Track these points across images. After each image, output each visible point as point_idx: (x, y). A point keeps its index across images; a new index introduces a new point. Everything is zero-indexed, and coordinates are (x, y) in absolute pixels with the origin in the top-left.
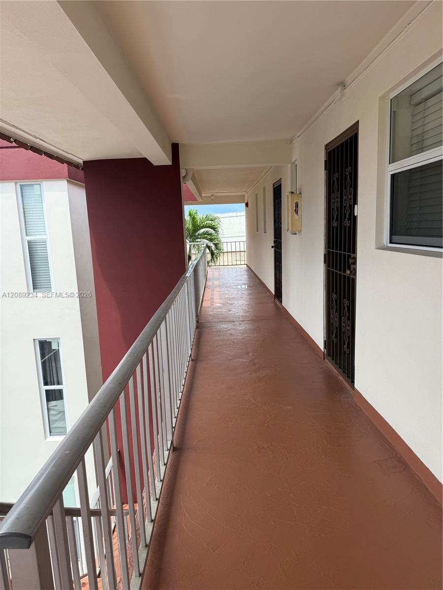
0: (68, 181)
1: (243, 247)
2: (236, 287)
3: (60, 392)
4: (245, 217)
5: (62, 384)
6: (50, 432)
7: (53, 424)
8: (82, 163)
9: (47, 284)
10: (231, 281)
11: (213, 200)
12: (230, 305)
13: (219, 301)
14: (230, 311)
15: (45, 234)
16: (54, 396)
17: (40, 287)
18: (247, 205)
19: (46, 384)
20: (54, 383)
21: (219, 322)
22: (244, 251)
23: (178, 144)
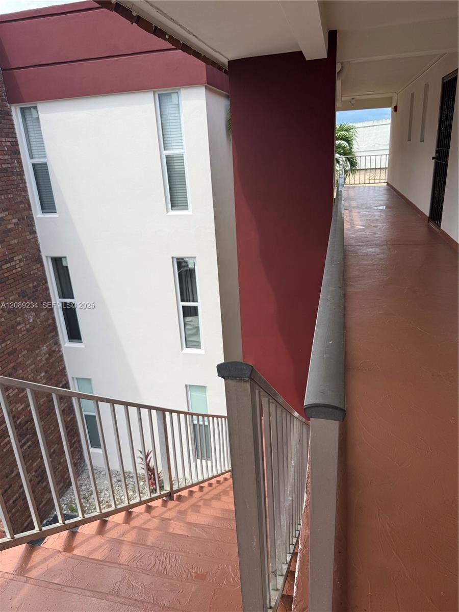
0: (206, 88)
1: (384, 162)
2: (377, 208)
3: (196, 308)
4: (389, 126)
5: (197, 302)
6: (186, 345)
7: (188, 338)
8: (227, 64)
9: (184, 202)
10: (371, 202)
11: (353, 105)
12: (374, 228)
13: (360, 223)
14: (375, 234)
15: (182, 148)
16: (190, 312)
17: (177, 204)
18: (395, 109)
19: (182, 300)
20: (190, 300)
21: (365, 245)
22: (386, 168)
23: (336, 31)
